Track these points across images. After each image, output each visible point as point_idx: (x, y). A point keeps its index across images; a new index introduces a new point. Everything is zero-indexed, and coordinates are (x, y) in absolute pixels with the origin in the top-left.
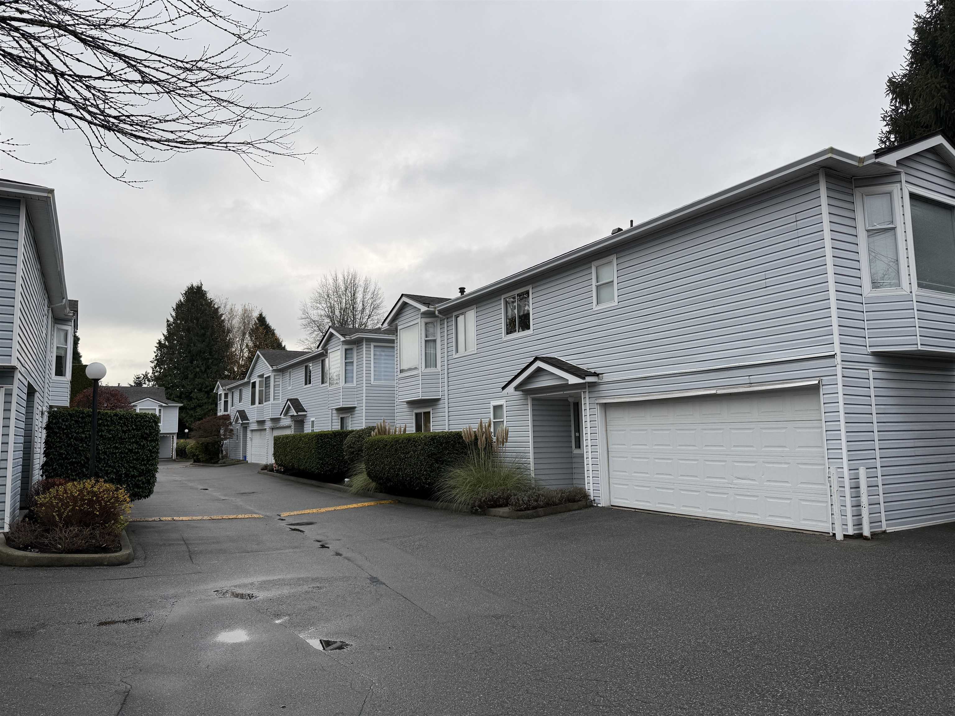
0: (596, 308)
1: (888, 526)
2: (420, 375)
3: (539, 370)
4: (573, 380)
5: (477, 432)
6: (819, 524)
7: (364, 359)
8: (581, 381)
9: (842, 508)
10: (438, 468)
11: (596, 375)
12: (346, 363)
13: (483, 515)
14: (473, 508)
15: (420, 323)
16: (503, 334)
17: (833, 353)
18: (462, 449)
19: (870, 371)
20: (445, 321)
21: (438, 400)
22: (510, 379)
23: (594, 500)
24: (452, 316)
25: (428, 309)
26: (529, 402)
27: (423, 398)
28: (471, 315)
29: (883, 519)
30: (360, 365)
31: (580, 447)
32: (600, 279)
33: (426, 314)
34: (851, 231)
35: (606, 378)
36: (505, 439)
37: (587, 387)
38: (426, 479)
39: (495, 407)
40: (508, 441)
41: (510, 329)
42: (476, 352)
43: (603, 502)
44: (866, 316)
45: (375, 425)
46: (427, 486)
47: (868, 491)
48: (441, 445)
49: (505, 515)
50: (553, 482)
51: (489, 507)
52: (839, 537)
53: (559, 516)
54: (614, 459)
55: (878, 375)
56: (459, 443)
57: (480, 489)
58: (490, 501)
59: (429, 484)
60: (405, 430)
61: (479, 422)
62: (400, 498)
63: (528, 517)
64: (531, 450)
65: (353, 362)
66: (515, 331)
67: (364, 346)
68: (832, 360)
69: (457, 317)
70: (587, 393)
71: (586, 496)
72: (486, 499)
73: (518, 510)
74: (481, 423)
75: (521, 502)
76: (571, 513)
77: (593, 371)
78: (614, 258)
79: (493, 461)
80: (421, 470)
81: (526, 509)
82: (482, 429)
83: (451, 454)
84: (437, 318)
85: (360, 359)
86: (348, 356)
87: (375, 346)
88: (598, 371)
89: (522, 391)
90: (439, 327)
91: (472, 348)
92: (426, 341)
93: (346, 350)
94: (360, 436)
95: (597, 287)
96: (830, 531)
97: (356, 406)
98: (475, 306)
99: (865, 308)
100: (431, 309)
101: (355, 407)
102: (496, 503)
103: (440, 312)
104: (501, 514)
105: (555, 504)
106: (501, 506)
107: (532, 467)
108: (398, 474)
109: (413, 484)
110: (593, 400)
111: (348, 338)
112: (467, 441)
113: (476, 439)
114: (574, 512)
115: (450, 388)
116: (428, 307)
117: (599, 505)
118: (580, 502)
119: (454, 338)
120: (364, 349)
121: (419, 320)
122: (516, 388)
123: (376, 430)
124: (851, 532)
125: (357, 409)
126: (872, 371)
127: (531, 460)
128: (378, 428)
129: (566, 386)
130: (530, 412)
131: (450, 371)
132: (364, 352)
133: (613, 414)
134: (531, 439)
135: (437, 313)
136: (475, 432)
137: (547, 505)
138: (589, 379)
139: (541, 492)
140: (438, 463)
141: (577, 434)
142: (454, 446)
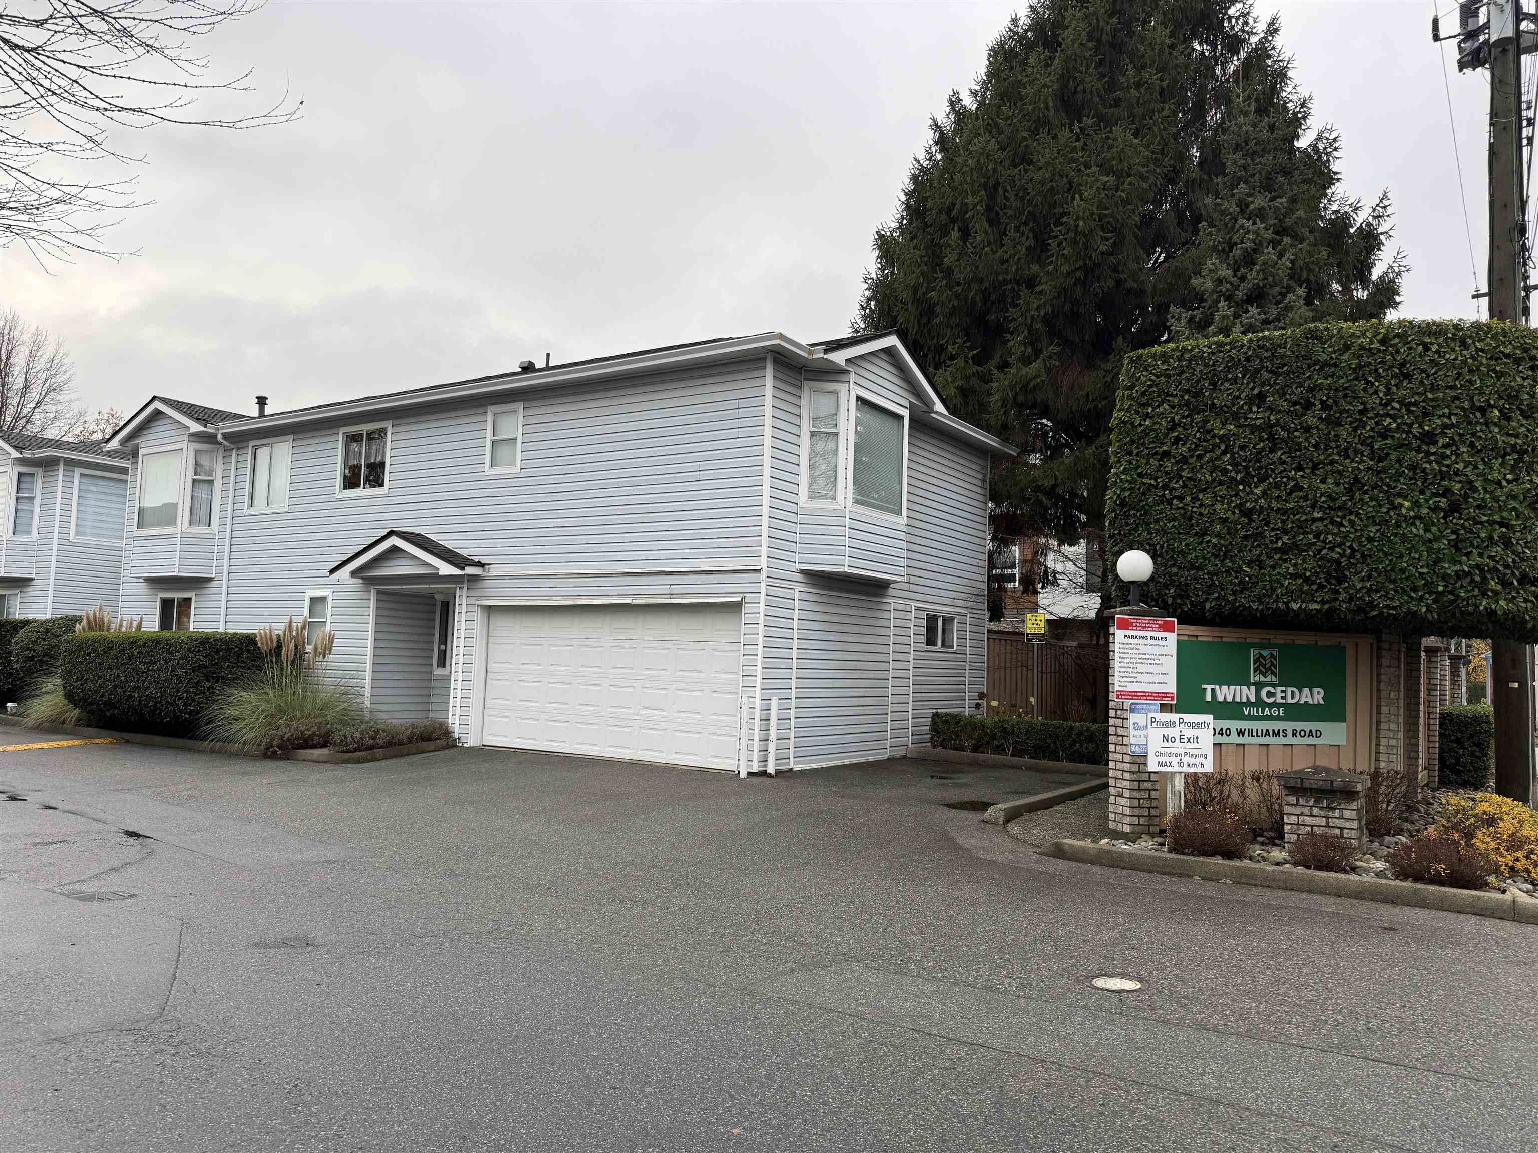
0: (489, 472)
1: (795, 763)
2: (179, 536)
3: (394, 550)
4: (446, 569)
5: (282, 636)
6: (726, 761)
7: (59, 495)
8: (457, 572)
9: (750, 742)
10: (209, 688)
11: (480, 565)
12: (17, 498)
13: (284, 759)
14: (268, 749)
15: (185, 450)
16: (338, 488)
17: (759, 568)
18: (254, 660)
19: (797, 591)
20: (234, 452)
21: (210, 580)
22: (345, 558)
23: (459, 738)
24: (247, 447)
25: (205, 429)
26: (373, 596)
27: (180, 574)
28: (284, 449)
29: (791, 756)
30: (47, 505)
31: (444, 666)
32: (498, 431)
33: (197, 437)
34: (794, 430)
35: (494, 571)
36: (327, 648)
37: (466, 581)
38: (185, 704)
39: (314, 601)
40: (333, 652)
41: (351, 482)
42: (286, 510)
43: (471, 741)
44: (798, 528)
45: (83, 613)
46: (187, 716)
47: (778, 724)
48: (218, 652)
49: (322, 759)
50: (399, 715)
51: (294, 748)
52: (744, 775)
53: (407, 759)
54: (494, 682)
55: (805, 596)
56: (249, 651)
57: (282, 721)
58: (298, 738)
59: (190, 713)
60: (139, 626)
61: (288, 620)
62: (127, 736)
63: (359, 761)
64: (369, 666)
65: (33, 498)
66: (359, 486)
67: (61, 472)
68: (757, 575)
69: (255, 449)
70: (465, 589)
71: (446, 733)
72: (292, 735)
73: (343, 752)
74: (291, 622)
75: (349, 739)
76: (424, 755)
77: (476, 559)
78: (519, 406)
79: (306, 683)
80: (178, 691)
81: (355, 750)
82: (290, 632)
83: (233, 667)
84: (218, 446)
85: (48, 494)
86: (22, 486)
87: (82, 475)
88: (484, 560)
89: (363, 578)
90: (220, 460)
91: (281, 504)
92: (194, 481)
93: (20, 475)
94: (47, 631)
95: (493, 442)
96: (735, 769)
97: (34, 576)
98: (291, 437)
99: (798, 519)
100: (210, 429)
101: (31, 579)
102: (307, 743)
103: (225, 436)
104: (315, 757)
105: (400, 743)
106: (314, 747)
107: (367, 692)
108: (131, 697)
109: (160, 713)
110: (472, 600)
111: (27, 454)
112: (264, 648)
113: (279, 646)
114: (427, 754)
115: (233, 562)
116: (205, 427)
117: (465, 745)
118: (438, 741)
119: (248, 482)
120: (60, 477)
121: (184, 445)
122: (354, 574)
123: (85, 621)
124: (755, 770)
125: (34, 582)
126: (799, 591)
127: (368, 682)
128: (88, 618)
129: (435, 577)
130: (372, 611)
131: (235, 534)
132: (60, 484)
133: (500, 622)
134: (369, 651)
135: (220, 437)
136: (278, 635)
137: (390, 744)
138: (469, 570)
139: (382, 726)
140: (209, 681)
141: (443, 647)
142: (239, 655)
